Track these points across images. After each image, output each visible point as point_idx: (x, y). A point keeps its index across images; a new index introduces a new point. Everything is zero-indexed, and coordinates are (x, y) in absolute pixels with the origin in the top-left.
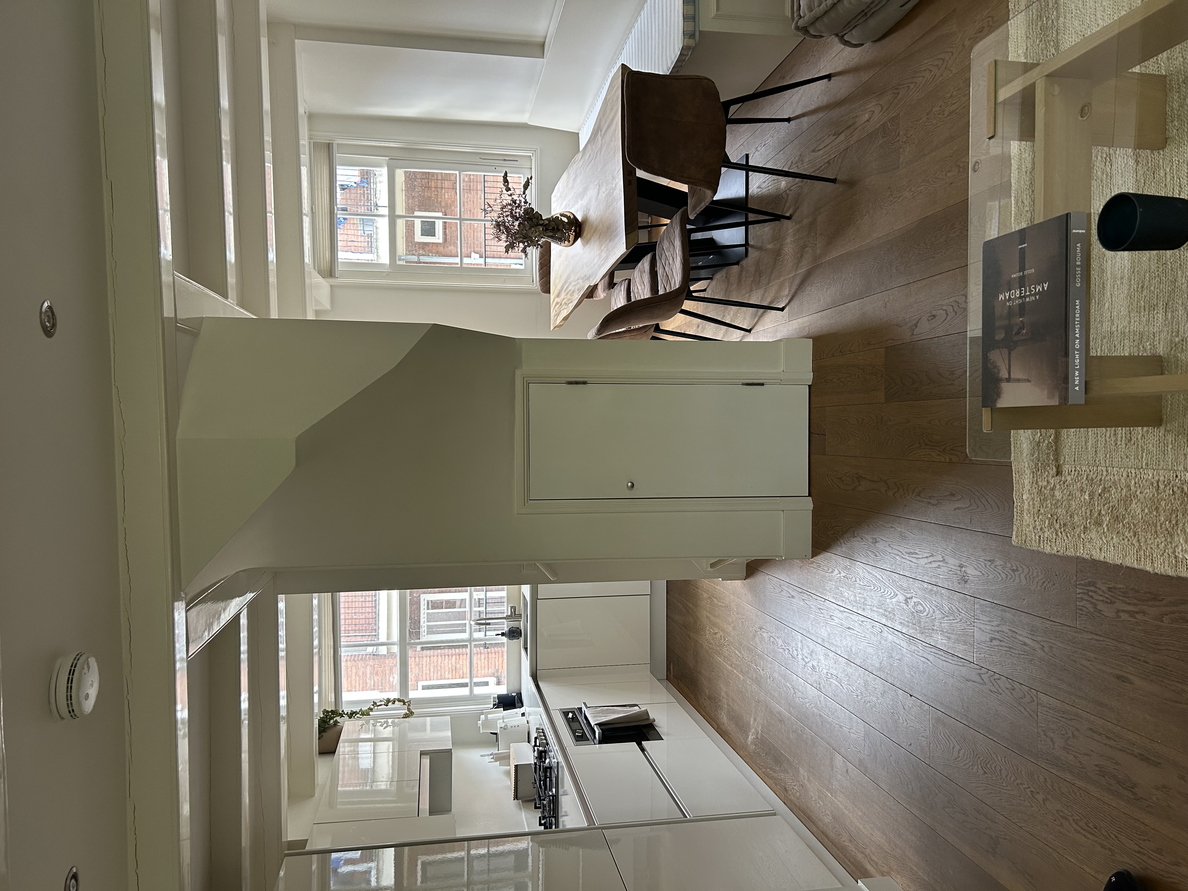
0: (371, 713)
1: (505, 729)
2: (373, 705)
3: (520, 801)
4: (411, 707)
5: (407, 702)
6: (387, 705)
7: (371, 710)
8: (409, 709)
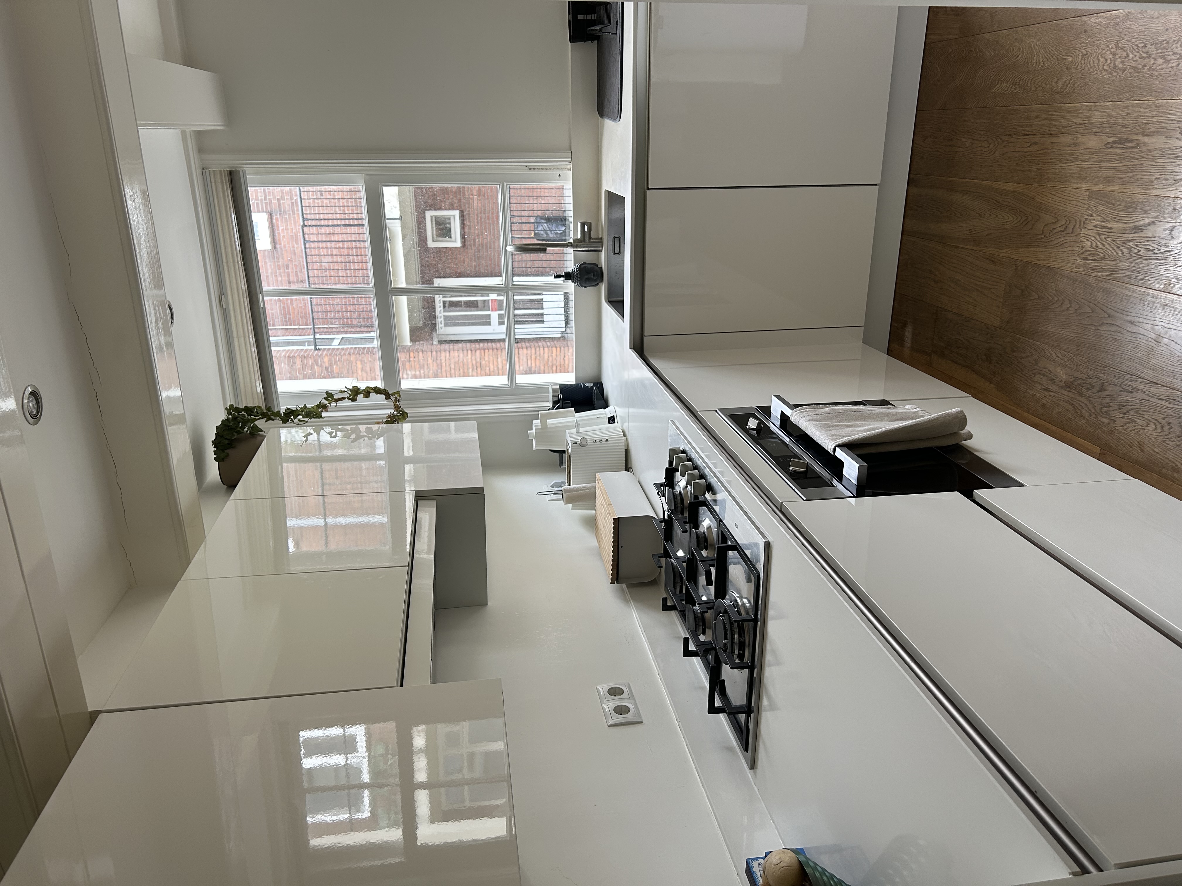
0: (324, 414)
1: (581, 445)
2: (326, 399)
3: (624, 585)
4: (401, 404)
5: (393, 394)
6: (354, 400)
7: (325, 407)
8: (397, 408)
